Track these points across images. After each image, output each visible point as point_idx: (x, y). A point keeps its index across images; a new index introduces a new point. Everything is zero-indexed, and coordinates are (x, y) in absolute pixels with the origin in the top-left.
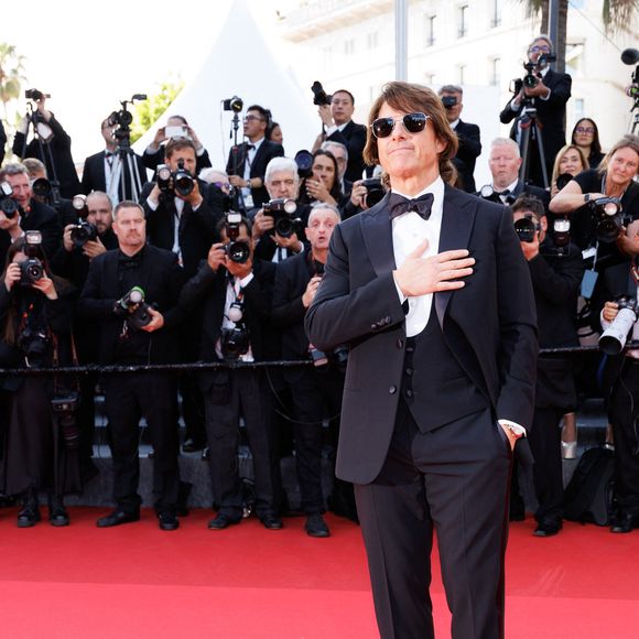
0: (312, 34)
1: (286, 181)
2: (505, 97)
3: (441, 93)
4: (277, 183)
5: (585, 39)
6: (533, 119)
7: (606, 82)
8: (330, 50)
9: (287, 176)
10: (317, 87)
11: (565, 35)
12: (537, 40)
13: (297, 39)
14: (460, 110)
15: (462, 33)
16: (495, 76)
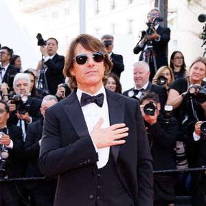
0: (36, 9)
1: (24, 84)
2: (136, 40)
3: (103, 39)
4: (19, 85)
5: (177, 9)
6: (152, 51)
7: (189, 31)
9: (25, 82)
10: (39, 36)
11: (167, 7)
12: (152, 11)
13: (29, 12)
14: (112, 47)
15: (114, 7)
16: (131, 29)
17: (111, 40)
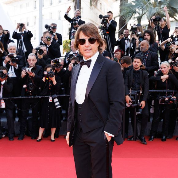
1: (14, 49)
4: (11, 49)
8: (16, 7)
15: (51, 4)
16: (60, 16)
17: (55, 26)
